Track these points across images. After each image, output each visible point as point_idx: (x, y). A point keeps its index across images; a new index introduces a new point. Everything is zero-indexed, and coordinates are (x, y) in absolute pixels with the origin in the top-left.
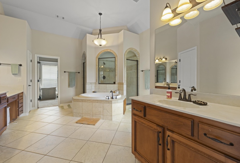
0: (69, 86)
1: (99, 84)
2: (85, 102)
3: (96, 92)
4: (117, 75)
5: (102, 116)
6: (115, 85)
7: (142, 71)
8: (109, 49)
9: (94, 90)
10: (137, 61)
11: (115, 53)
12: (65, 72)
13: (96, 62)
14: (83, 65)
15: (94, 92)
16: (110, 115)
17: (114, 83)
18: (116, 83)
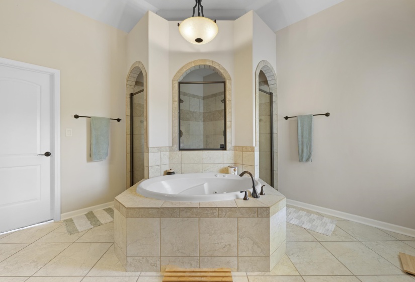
0: (90, 157)
1: (180, 149)
2: (172, 216)
3: (173, 173)
4: (231, 127)
5: (234, 261)
6: (224, 152)
7: (286, 118)
8: (209, 61)
9: (167, 169)
10: (271, 94)
11: (225, 70)
12: (77, 117)
13: (173, 93)
14: (128, 100)
15: (169, 173)
16: (262, 254)
17: (223, 148)
18: (228, 146)
